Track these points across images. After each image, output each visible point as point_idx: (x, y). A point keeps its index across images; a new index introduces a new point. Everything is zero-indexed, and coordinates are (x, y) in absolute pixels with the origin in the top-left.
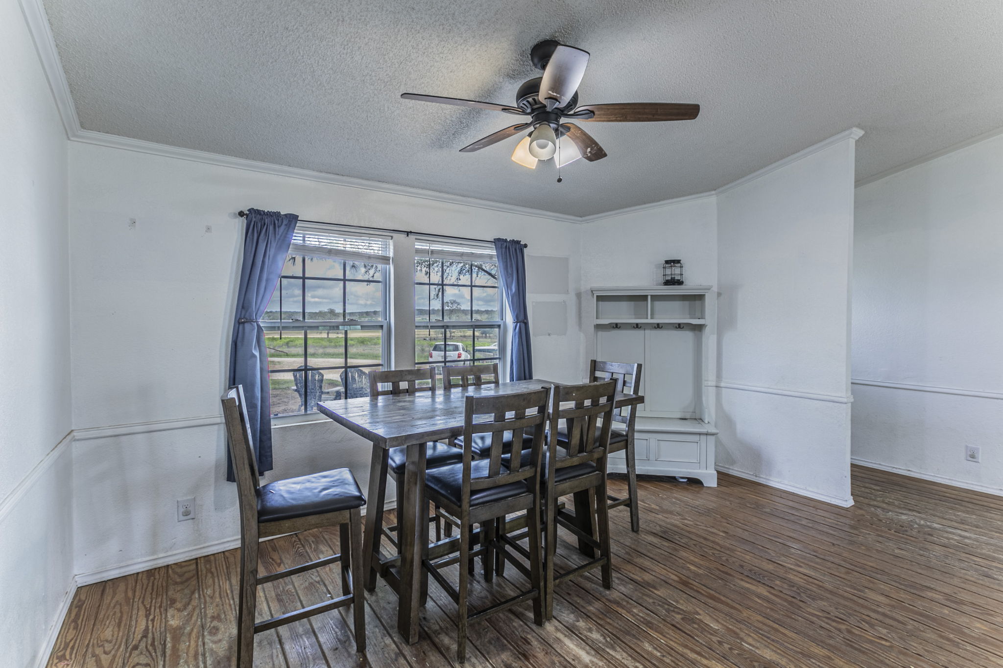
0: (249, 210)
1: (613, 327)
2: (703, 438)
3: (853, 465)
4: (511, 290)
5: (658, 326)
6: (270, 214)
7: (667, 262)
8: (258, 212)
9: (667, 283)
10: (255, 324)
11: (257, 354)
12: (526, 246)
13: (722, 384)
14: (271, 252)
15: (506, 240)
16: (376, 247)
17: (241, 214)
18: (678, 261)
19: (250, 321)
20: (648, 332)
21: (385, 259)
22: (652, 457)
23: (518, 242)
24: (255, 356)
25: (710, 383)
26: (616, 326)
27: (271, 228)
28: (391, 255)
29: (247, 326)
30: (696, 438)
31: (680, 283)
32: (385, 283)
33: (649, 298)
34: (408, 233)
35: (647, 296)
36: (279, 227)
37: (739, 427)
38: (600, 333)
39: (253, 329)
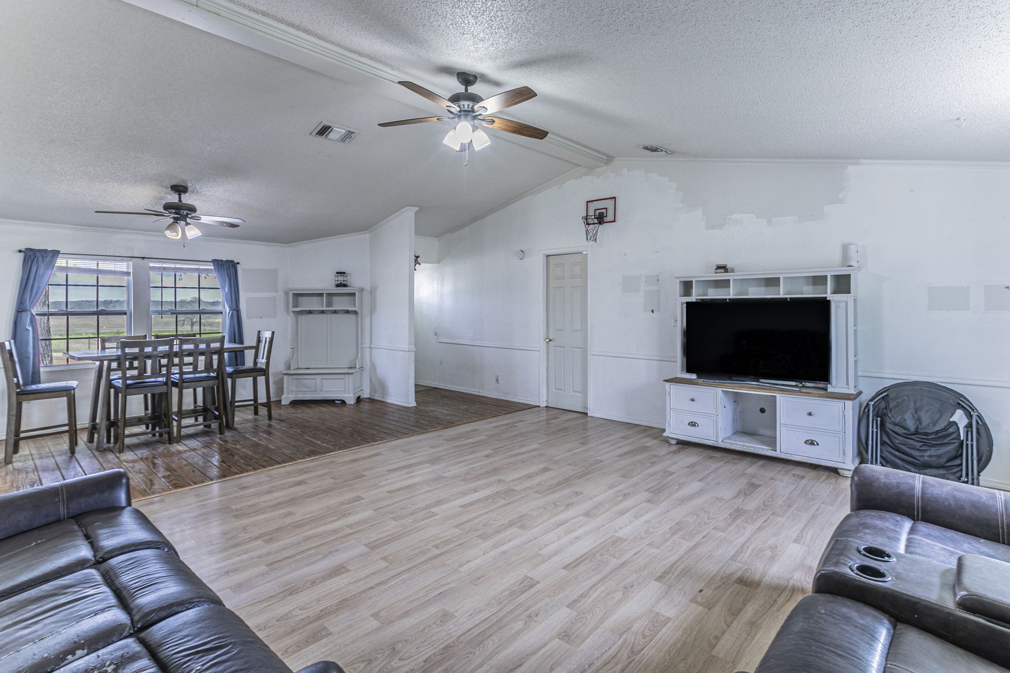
0: (26, 249)
1: (308, 313)
2: (347, 376)
3: (416, 385)
4: (225, 290)
5: (335, 312)
6: (40, 251)
7: (338, 273)
8: (31, 250)
9: (338, 286)
10: (29, 312)
11: (30, 329)
12: (238, 263)
13: (372, 346)
14: (41, 271)
15: (222, 261)
16: (122, 266)
17: (20, 251)
18: (344, 273)
19: (26, 310)
20: (329, 315)
21: (128, 274)
22: (318, 389)
23: (232, 261)
24: (29, 330)
25: (366, 346)
26: (310, 312)
27: (41, 259)
28: (131, 271)
29: (24, 314)
30: (342, 376)
31: (345, 286)
32: (128, 287)
33: (325, 295)
34: (143, 258)
35: (323, 294)
36: (46, 257)
37: (378, 370)
38: (300, 317)
39: (28, 315)
